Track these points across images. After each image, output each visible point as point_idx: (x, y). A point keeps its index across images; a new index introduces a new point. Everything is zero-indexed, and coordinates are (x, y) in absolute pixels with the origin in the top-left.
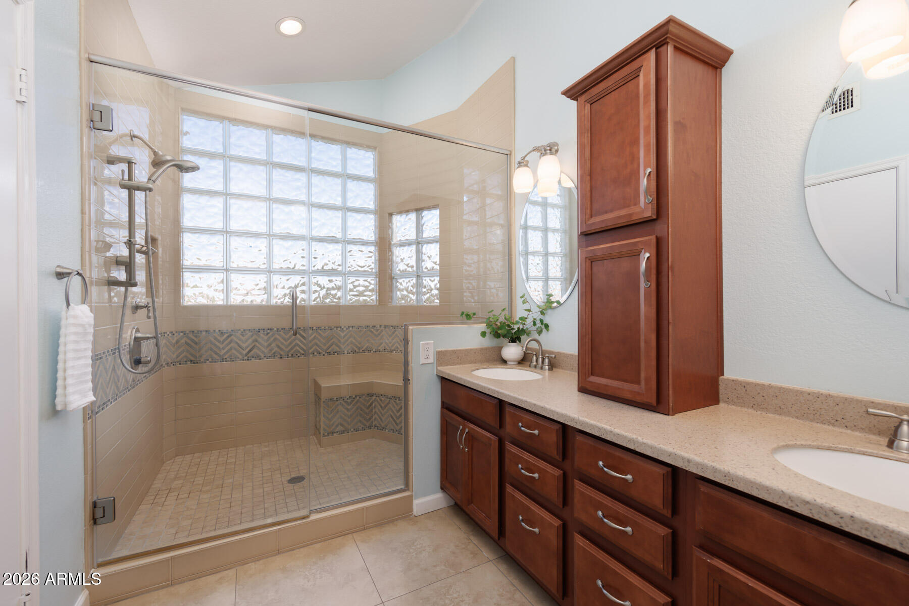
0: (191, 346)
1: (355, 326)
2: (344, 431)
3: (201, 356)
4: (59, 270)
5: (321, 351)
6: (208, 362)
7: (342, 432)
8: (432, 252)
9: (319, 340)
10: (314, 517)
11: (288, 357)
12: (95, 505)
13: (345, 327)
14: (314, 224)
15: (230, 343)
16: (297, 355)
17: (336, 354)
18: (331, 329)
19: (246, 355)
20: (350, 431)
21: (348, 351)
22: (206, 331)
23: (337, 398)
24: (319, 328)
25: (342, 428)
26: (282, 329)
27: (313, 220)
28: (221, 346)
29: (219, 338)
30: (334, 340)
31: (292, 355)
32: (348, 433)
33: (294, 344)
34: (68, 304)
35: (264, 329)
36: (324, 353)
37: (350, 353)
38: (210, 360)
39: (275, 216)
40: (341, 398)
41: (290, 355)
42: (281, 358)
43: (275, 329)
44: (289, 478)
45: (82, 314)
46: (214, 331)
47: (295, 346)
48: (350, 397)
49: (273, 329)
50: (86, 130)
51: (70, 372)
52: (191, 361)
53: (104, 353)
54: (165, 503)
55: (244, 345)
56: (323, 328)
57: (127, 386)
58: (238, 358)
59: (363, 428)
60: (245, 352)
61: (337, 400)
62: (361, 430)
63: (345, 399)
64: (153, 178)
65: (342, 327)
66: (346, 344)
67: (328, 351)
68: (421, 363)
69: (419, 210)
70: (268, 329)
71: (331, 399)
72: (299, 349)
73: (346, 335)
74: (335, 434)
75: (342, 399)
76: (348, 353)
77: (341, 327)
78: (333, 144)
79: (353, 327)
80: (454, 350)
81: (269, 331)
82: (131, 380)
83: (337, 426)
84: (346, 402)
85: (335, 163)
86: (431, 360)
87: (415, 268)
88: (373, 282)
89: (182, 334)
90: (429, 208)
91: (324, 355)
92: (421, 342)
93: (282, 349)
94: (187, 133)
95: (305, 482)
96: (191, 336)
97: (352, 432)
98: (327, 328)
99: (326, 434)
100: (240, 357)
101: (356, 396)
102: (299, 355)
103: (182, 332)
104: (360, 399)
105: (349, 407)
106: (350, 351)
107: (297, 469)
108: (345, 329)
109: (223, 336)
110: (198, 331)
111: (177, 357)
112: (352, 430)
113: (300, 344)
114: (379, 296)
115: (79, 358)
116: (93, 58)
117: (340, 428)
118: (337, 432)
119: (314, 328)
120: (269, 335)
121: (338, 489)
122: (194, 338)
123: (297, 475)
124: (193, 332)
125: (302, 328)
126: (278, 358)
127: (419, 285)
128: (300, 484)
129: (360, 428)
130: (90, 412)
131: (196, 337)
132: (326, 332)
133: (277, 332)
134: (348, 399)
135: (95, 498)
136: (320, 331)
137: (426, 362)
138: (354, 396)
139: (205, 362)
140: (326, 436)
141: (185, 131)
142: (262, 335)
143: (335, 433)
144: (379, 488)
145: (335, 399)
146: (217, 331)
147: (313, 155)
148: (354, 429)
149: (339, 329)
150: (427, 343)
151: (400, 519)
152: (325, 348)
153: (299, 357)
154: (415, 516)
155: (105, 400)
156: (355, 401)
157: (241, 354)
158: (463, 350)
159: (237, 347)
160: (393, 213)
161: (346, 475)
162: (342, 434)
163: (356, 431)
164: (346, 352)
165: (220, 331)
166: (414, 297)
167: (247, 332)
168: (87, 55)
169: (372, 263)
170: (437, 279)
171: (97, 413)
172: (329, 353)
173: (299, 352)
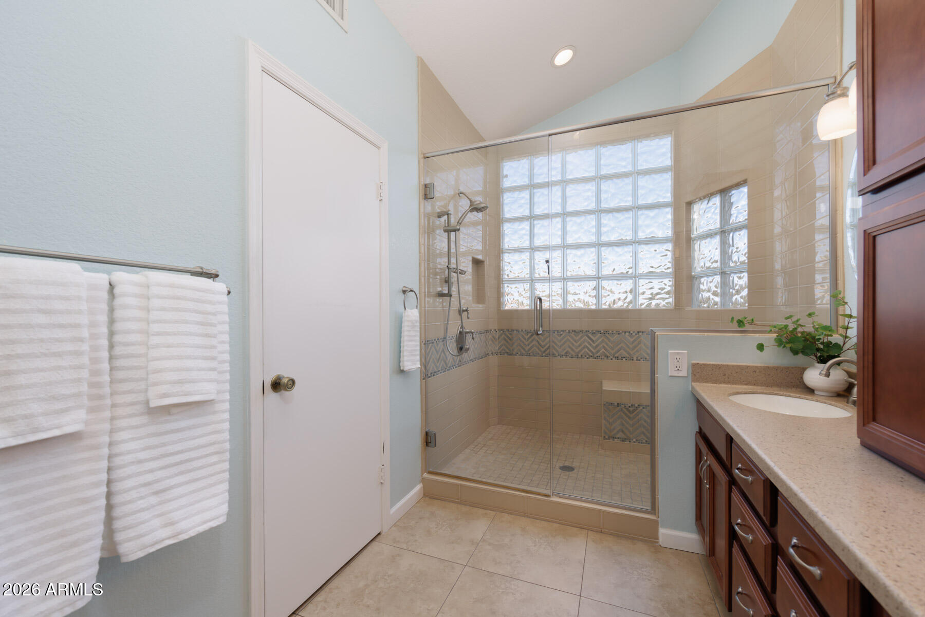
0: (507, 342)
1: (645, 332)
2: (625, 439)
3: (513, 350)
4: (404, 289)
5: (608, 355)
6: (517, 355)
7: (624, 440)
8: (741, 242)
9: (607, 344)
10: (555, 499)
11: (578, 358)
12: (427, 434)
13: (634, 332)
14: (604, 229)
15: (533, 340)
16: (586, 356)
17: (624, 359)
18: (619, 334)
19: (544, 352)
20: (632, 441)
21: (637, 358)
22: (517, 330)
23: (618, 404)
24: (606, 332)
25: (623, 436)
26: (573, 331)
27: (602, 225)
28: (527, 343)
29: (525, 336)
30: (622, 345)
31: (582, 356)
32: (630, 442)
33: (583, 346)
34: (405, 309)
35: (558, 331)
36: (611, 357)
37: (639, 360)
38: (519, 354)
39: (568, 228)
40: (623, 404)
41: (580, 356)
42: (572, 357)
43: (567, 331)
44: (562, 465)
45: (413, 314)
46: (522, 330)
47: (584, 348)
48: (632, 405)
49: (565, 331)
50: (422, 201)
51: (405, 348)
52: (507, 353)
53: (434, 340)
54: (478, 453)
55: (543, 344)
56: (610, 332)
57: (454, 364)
58: (539, 354)
59: (646, 441)
60: (543, 350)
61: (618, 406)
62: (644, 443)
63: (627, 407)
64: (460, 222)
65: (631, 332)
66: (635, 350)
67: (616, 355)
68: (670, 375)
69: (724, 192)
70: (562, 331)
71: (611, 403)
72: (588, 351)
73: (635, 340)
74: (616, 440)
75: (623, 406)
76: (637, 360)
77: (629, 332)
78: (623, 145)
79: (643, 332)
80: (719, 365)
81: (562, 333)
82: (458, 361)
83: (618, 432)
84: (627, 409)
85: (624, 164)
86: (684, 373)
87: (718, 264)
88: (668, 283)
89: (502, 332)
90: (738, 185)
91: (612, 359)
92: (670, 351)
93: (572, 350)
94: (507, 176)
95: (572, 474)
96: (507, 333)
97: (634, 442)
98: (615, 332)
99: (607, 437)
100: (540, 353)
101: (639, 405)
102: (588, 356)
103: (502, 330)
104: (644, 410)
105: (631, 416)
106: (639, 358)
107: (572, 460)
108: (634, 334)
109: (528, 335)
110: (512, 330)
111: (499, 349)
112: (634, 440)
113: (589, 346)
114: (675, 298)
115: (412, 341)
116: (427, 155)
117: (620, 435)
118: (618, 438)
119: (602, 332)
120: (562, 336)
121: (594, 488)
122: (509, 335)
123: (570, 465)
124: (508, 330)
125: (590, 331)
126: (570, 357)
127: (724, 284)
128: (567, 473)
129: (644, 441)
130: (424, 375)
131: (510, 334)
132: (614, 336)
133: (568, 334)
134: (629, 407)
135: (427, 430)
136: (607, 335)
137: (677, 375)
138: (636, 405)
139: (516, 355)
140: (606, 439)
141: (505, 174)
142: (556, 336)
143: (616, 438)
144: (633, 503)
145: (616, 404)
146: (524, 330)
147: (602, 162)
148: (637, 440)
149: (627, 334)
150: (678, 353)
151: (642, 540)
152: (613, 352)
153: (588, 358)
154: (660, 546)
155: (436, 370)
156: (637, 411)
157: (540, 350)
158: (733, 366)
159: (537, 345)
160: (693, 200)
161: (611, 480)
162: (623, 441)
163: (639, 443)
164: (635, 359)
165: (526, 330)
166: (717, 299)
167: (545, 332)
168: (422, 156)
169: (669, 262)
170: (746, 275)
171: (429, 377)
172: (617, 358)
173: (588, 354)
